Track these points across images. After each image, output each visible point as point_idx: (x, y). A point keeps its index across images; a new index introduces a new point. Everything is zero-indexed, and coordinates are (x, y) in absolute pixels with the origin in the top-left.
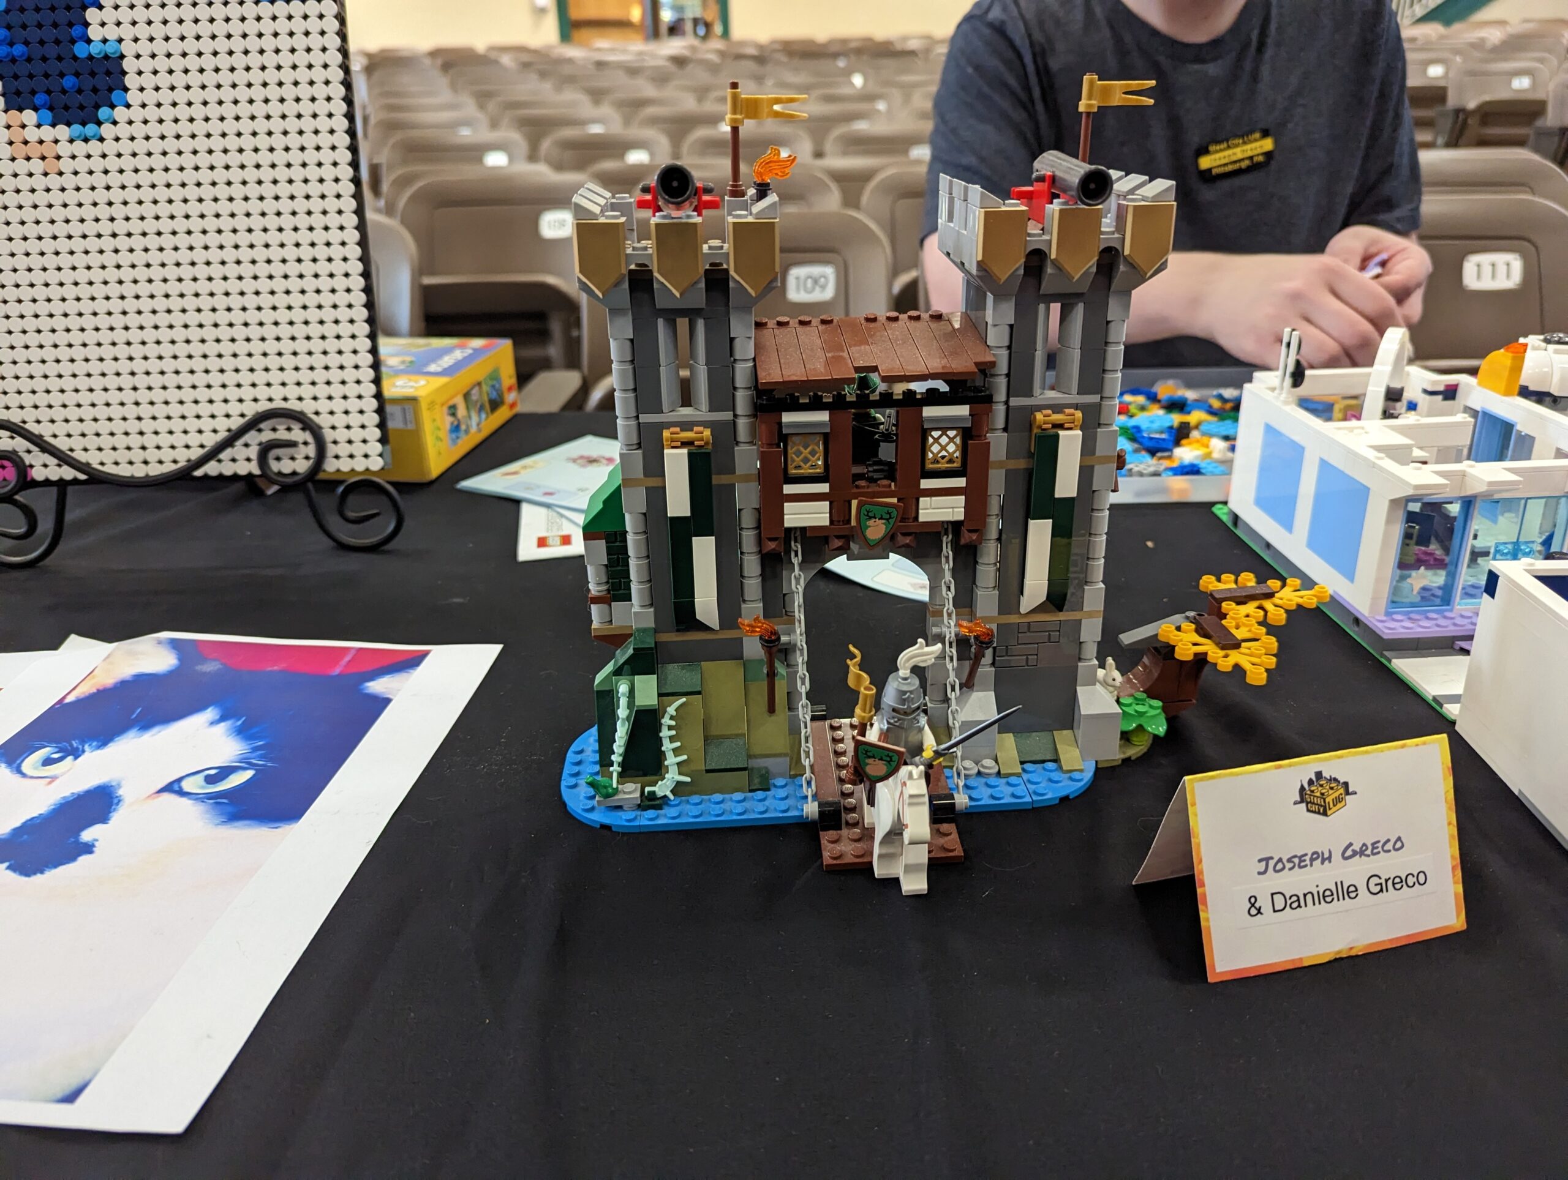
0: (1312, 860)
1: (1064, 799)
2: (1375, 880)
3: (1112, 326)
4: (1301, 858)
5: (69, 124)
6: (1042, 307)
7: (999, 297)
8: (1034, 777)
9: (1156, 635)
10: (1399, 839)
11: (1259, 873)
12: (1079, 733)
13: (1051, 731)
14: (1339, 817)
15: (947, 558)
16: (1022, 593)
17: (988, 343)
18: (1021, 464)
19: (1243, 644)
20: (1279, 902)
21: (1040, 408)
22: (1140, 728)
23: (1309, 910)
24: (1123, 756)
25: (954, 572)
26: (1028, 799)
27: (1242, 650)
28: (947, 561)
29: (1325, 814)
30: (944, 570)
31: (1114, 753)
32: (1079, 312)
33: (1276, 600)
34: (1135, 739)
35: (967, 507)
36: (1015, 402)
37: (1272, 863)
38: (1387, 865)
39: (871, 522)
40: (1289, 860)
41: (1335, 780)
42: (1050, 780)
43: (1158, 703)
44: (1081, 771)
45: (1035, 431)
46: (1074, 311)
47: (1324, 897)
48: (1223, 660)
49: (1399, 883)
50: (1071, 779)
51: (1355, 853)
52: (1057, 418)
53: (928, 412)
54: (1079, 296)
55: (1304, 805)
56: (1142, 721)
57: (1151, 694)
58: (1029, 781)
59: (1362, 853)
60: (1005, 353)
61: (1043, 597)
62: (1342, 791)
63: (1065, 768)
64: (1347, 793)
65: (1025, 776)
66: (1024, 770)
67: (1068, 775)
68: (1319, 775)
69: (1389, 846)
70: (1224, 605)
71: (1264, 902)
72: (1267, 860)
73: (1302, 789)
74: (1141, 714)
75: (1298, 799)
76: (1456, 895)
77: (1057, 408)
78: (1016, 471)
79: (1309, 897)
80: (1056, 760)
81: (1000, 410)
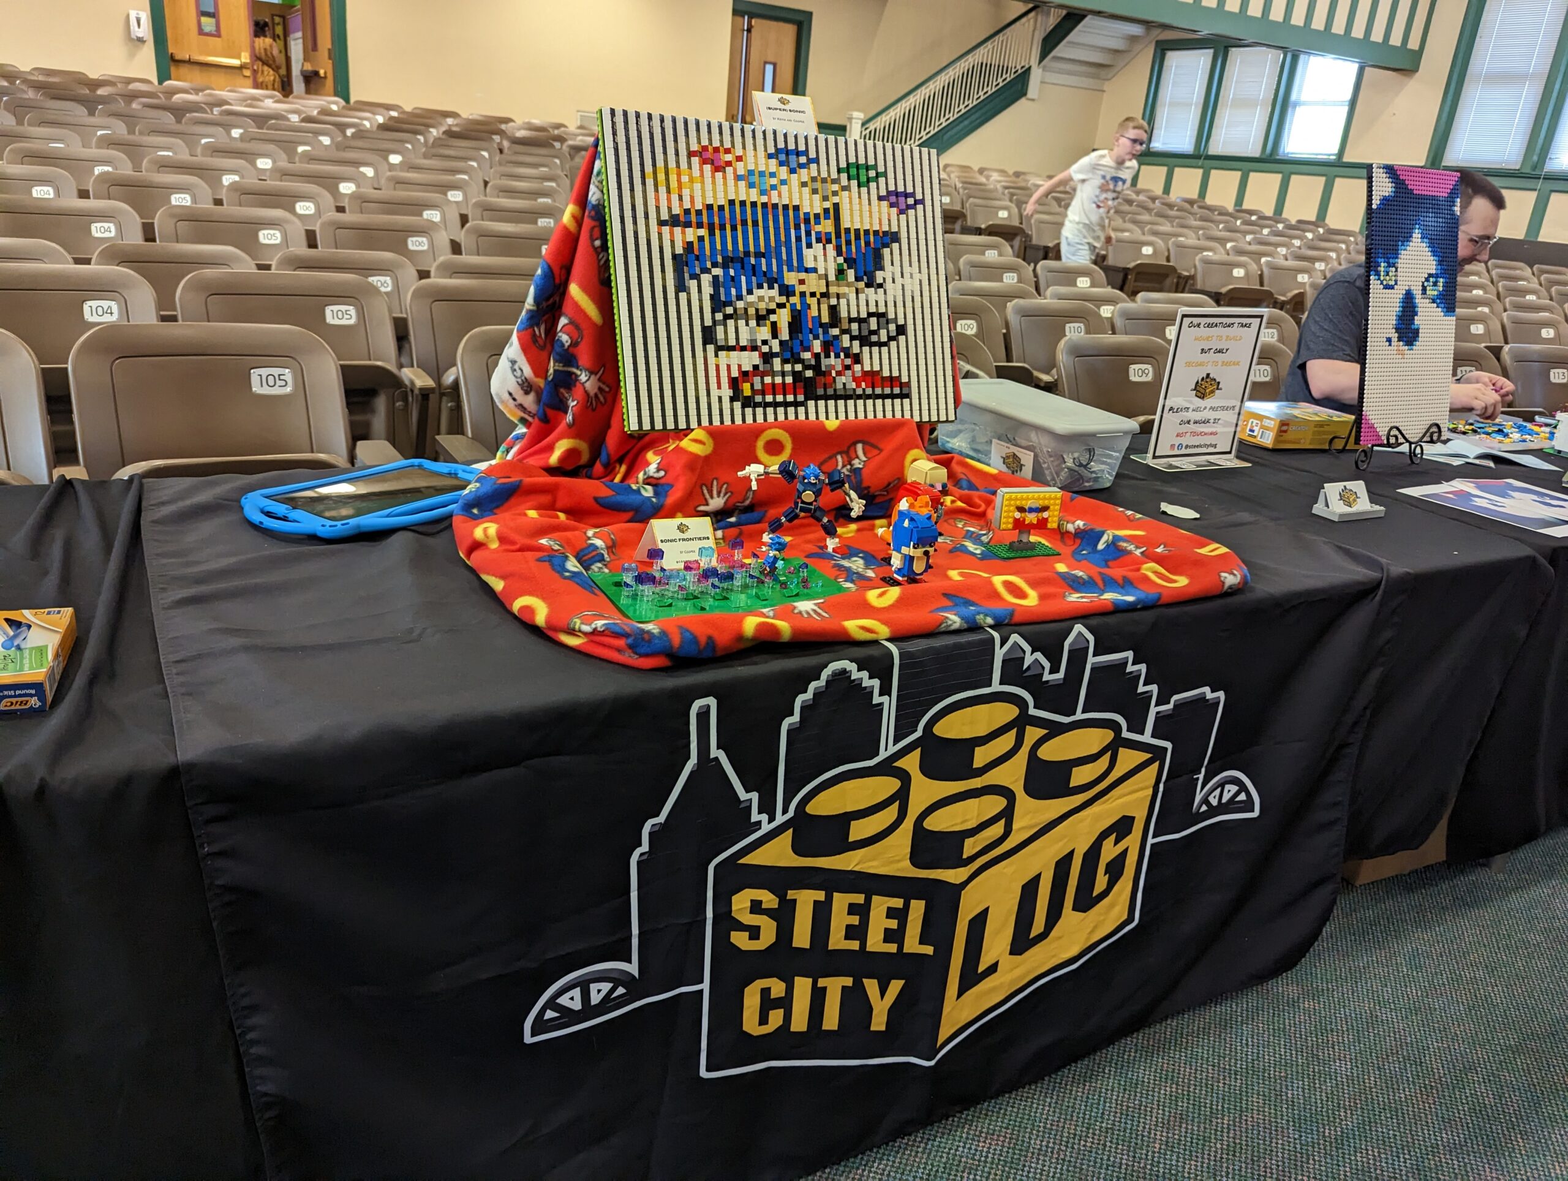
5: (1408, 346)
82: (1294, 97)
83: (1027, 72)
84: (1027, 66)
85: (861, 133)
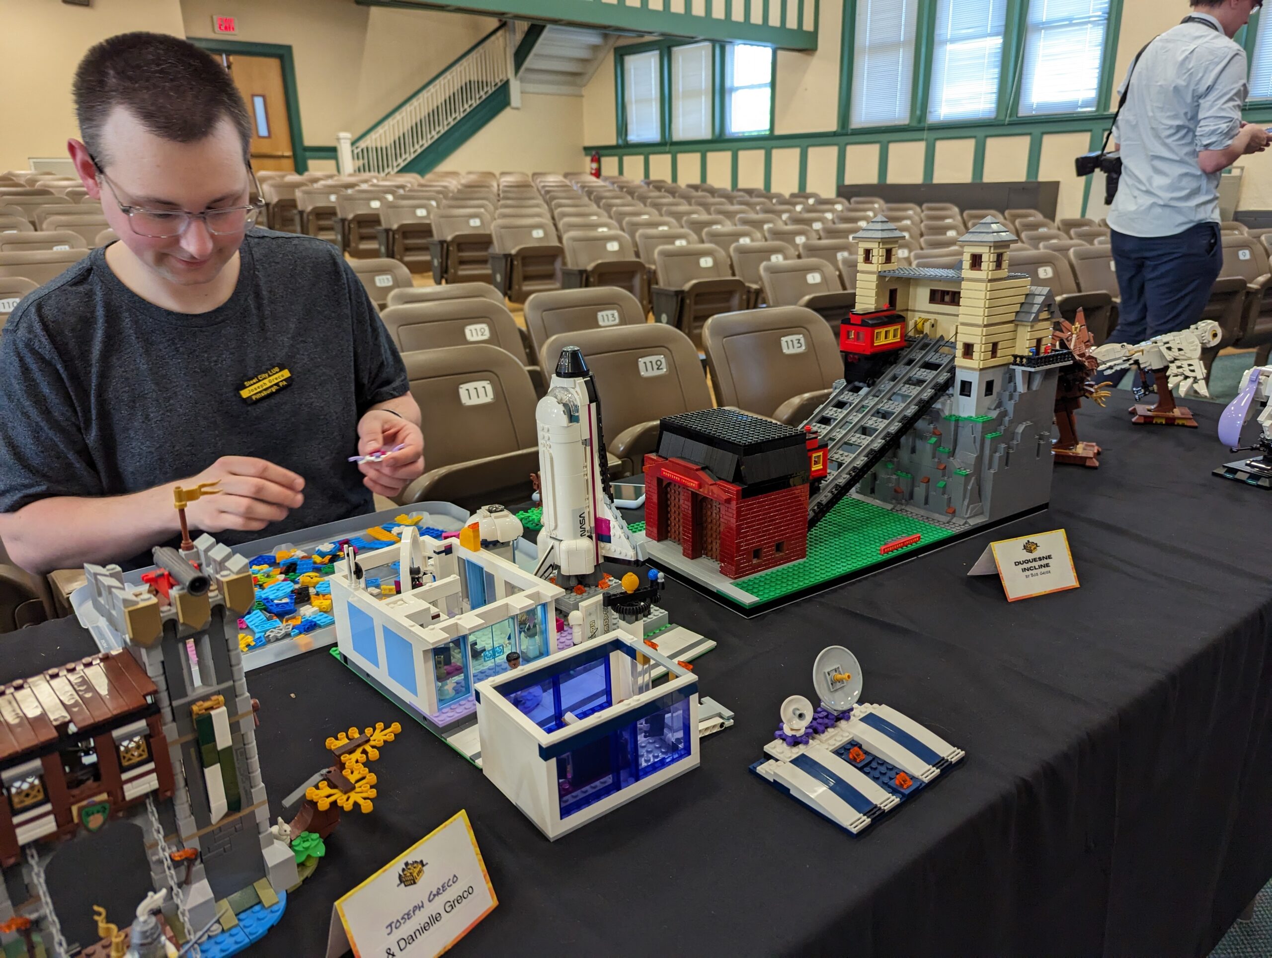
0: (414, 911)
1: (272, 928)
2: (449, 904)
3: (230, 642)
4: (408, 914)
6: (181, 646)
7: (149, 648)
8: (246, 923)
9: (304, 795)
10: (455, 876)
11: (389, 934)
12: (270, 877)
13: (252, 884)
14: (422, 881)
15: (152, 812)
16: (210, 811)
17: (149, 674)
18: (189, 737)
19: (357, 785)
20: (402, 943)
21: (194, 702)
22: (309, 857)
23: (420, 939)
24: (302, 879)
25: (161, 822)
26: (247, 940)
27: (357, 790)
28: (153, 815)
29: (415, 883)
30: (152, 822)
31: (295, 879)
32: (206, 640)
33: (372, 743)
34: (308, 864)
35: (159, 779)
36: (175, 703)
37: (393, 925)
38: (451, 894)
39: (91, 818)
40: (403, 918)
41: (416, 862)
42: (259, 919)
43: (316, 836)
44: (278, 902)
45: (194, 717)
46: (203, 641)
47: (425, 928)
48: (346, 802)
49: (460, 899)
50: (272, 912)
51: (434, 895)
52: (208, 704)
53: (116, 733)
54: (202, 633)
55: (403, 885)
56: (309, 852)
57: (311, 830)
58: (245, 927)
59: (438, 894)
60: (162, 678)
61: (225, 809)
62: (420, 866)
63: (266, 906)
64: (423, 865)
65: (241, 924)
66: (239, 920)
67: (269, 910)
68: (407, 864)
69: (451, 883)
70: (342, 758)
71: (395, 949)
72: (390, 925)
73: (400, 875)
74: (307, 849)
75: (398, 882)
76: (489, 889)
77: (205, 698)
78: (186, 743)
79: (417, 933)
80: (260, 902)
81: (167, 712)
82: (728, 84)
83: (506, 85)
84: (505, 79)
85: (353, 151)
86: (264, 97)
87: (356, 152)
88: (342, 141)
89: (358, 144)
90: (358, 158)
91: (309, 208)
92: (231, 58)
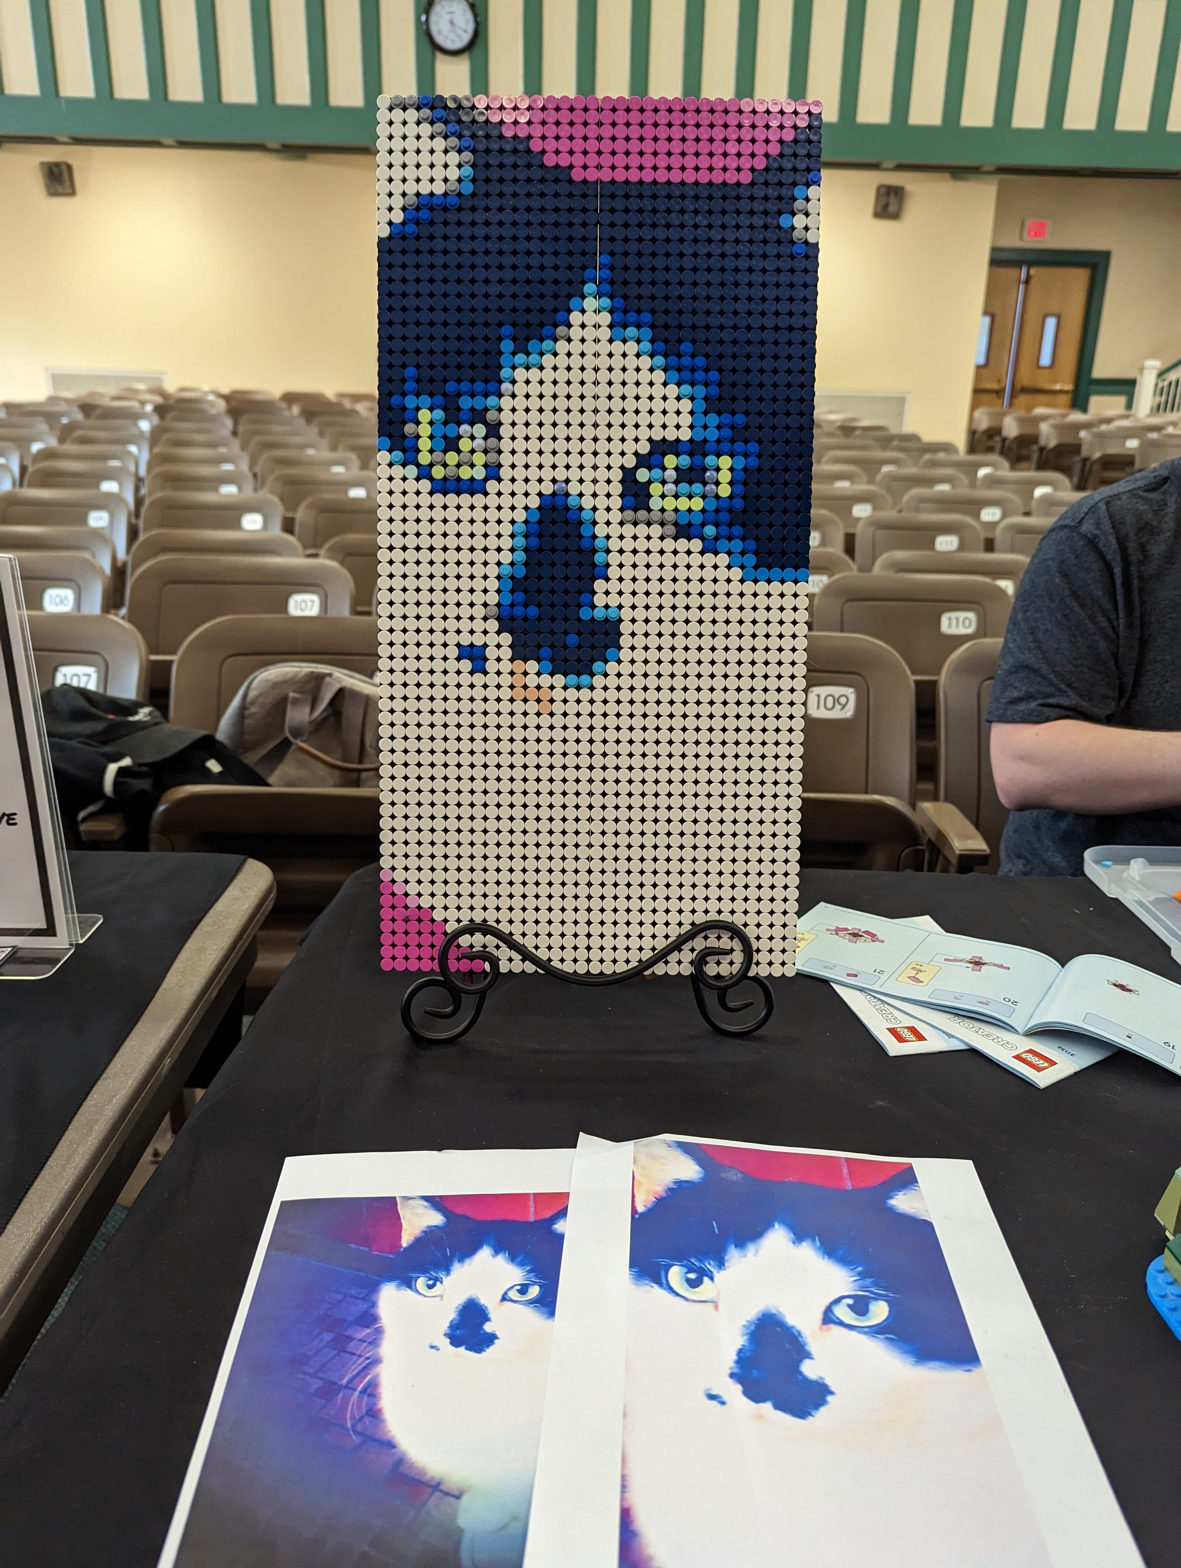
5: (565, 675)
85: (1156, 385)
86: (1059, 317)
87: (1160, 385)
88: (1146, 372)
89: (1165, 376)
90: (1161, 394)
91: (1097, 455)
92: (1033, 271)
